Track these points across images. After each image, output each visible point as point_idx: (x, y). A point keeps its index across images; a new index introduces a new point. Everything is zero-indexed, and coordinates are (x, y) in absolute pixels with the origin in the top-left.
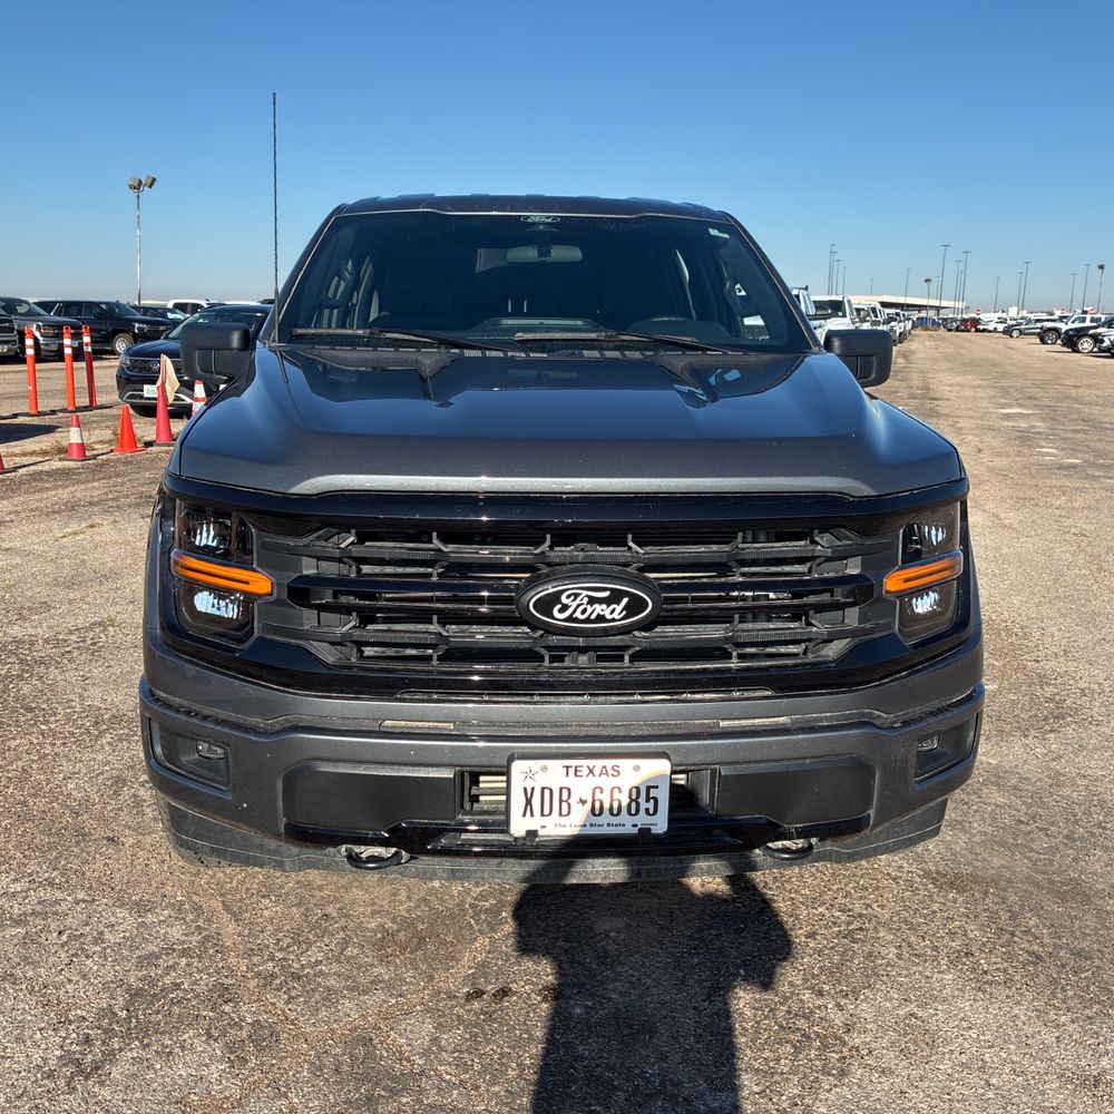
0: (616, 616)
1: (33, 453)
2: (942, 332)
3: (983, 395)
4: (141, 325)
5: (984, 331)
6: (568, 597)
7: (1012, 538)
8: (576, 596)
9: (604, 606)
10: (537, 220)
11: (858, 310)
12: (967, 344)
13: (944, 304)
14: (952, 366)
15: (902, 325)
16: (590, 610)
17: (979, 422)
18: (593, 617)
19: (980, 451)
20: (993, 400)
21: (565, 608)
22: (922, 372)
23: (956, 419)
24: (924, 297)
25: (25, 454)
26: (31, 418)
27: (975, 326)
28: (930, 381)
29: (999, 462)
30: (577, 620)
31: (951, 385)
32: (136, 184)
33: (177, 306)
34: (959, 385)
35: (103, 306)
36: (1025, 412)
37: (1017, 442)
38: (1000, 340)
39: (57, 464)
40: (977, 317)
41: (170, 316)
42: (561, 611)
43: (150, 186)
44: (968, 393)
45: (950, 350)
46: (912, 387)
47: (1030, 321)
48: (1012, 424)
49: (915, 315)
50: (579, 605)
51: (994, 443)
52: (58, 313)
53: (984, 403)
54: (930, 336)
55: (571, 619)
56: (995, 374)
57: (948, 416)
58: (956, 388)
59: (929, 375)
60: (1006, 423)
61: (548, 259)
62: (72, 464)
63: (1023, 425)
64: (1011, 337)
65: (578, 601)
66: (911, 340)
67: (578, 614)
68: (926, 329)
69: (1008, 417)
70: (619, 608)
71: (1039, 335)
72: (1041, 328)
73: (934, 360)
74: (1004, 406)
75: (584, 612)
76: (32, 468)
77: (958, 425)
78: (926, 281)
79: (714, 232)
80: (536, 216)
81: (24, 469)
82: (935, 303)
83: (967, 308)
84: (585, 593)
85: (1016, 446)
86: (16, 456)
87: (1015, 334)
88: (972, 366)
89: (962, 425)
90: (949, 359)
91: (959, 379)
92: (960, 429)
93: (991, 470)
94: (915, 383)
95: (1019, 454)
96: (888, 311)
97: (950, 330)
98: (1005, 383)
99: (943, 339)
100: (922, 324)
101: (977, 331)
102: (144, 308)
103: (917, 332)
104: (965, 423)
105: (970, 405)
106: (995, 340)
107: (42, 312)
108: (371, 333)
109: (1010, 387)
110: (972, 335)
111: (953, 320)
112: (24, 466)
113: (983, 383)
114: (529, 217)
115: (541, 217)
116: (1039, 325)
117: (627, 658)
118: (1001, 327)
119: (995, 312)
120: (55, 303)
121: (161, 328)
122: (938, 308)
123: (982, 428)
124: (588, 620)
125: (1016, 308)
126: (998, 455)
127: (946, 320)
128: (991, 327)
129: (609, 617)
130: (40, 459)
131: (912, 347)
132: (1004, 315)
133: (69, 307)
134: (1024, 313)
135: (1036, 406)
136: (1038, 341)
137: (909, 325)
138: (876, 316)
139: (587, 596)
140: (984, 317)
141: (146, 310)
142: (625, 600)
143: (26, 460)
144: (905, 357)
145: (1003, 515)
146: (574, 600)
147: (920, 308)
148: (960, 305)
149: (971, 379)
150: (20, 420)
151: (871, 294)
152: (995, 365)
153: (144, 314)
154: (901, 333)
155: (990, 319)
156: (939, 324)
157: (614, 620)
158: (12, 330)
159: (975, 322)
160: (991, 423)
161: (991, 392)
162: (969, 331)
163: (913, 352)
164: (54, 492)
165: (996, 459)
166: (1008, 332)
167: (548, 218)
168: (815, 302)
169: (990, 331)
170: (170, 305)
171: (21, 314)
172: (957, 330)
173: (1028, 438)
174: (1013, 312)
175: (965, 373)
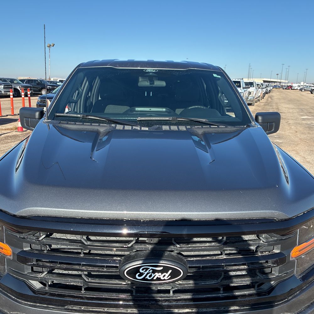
0: (166, 278)
1: (8, 129)
2: (281, 89)
3: (295, 111)
4: (49, 87)
5: (294, 89)
6: (143, 270)
7: (311, 167)
8: (147, 269)
9: (160, 274)
10: (150, 71)
11: (257, 84)
12: (289, 94)
13: (282, 81)
14: (285, 101)
15: (270, 88)
16: (153, 275)
17: (295, 121)
18: (155, 278)
19: (296, 132)
20: (299, 113)
21: (141, 274)
22: (276, 103)
23: (288, 120)
24: (276, 79)
25: (5, 130)
26: (11, 116)
27: (291, 88)
28: (279, 106)
29: (303, 136)
30: (147, 280)
31: (285, 108)
32: (49, 46)
33: (60, 81)
34: (288, 108)
35: (39, 81)
36: (309, 118)
37: (308, 129)
38: (298, 92)
39: (14, 133)
40: (292, 85)
41: (58, 84)
42: (139, 276)
43: (53, 46)
44: (291, 111)
45: (284, 96)
46: (273, 108)
47: (307, 87)
48: (305, 122)
49: (273, 84)
50: (148, 273)
51: (301, 129)
52: (26, 83)
53: (296, 114)
54: (278, 91)
55: (144, 279)
56: (298, 104)
57: (285, 119)
58: (287, 109)
59: (278, 104)
60: (303, 122)
61: (153, 86)
62: (18, 133)
63: (309, 122)
64: (302, 91)
65: (147, 272)
66: (272, 92)
67: (148, 277)
68: (277, 89)
69: (304, 119)
70: (167, 275)
71: (310, 91)
72: (311, 89)
73: (279, 99)
74: (302, 115)
75: (150, 276)
76: (6, 134)
77: (289, 122)
78: (277, 75)
79: (215, 75)
80: (149, 69)
81: (4, 135)
82: (279, 81)
83: (289, 82)
84: (151, 268)
85: (308, 130)
86: (3, 130)
87: (303, 90)
88: (291, 101)
89: (290, 122)
90: (284, 99)
91: (288, 106)
92: (289, 124)
93: (301, 139)
94: (274, 107)
95: (309, 133)
96: (266, 84)
97: (284, 89)
98: (302, 107)
99: (282, 92)
100: (275, 87)
101: (292, 89)
102: (50, 81)
103: (274, 89)
104: (291, 122)
105: (292, 115)
106: (297, 92)
107: (21, 82)
108: (83, 116)
109: (303, 109)
110: (290, 91)
111: (285, 86)
112: (4, 134)
113: (295, 107)
114: (147, 70)
115: (151, 70)
116: (311, 88)
117: (171, 292)
118: (299, 88)
119: (297, 83)
120: (25, 80)
121: (55, 87)
122: (280, 82)
123: (296, 123)
124: (152, 280)
125: (303, 82)
126: (303, 133)
127: (282, 86)
128: (296, 88)
129: (162, 278)
130: (10, 131)
131: (273, 95)
132: (299, 85)
133: (29, 81)
134: (305, 84)
135: (312, 115)
136: (310, 93)
137: (272, 88)
138: (263, 86)
139: (152, 269)
140: (294, 85)
141: (51, 82)
142: (170, 271)
143: (5, 132)
144: (271, 98)
145: (306, 157)
146: (146, 271)
147: (275, 82)
148: (287, 81)
149: (291, 106)
150: (8, 117)
151: (260, 78)
152: (298, 101)
153: (51, 83)
154: (269, 90)
155: (295, 86)
156: (280, 87)
157: (164, 280)
158: (12, 88)
159: (291, 87)
160: (299, 122)
161: (298, 110)
162: (289, 89)
163: (273, 96)
164: (10, 144)
165: (302, 135)
166: (301, 90)
167: (154, 70)
168: (245, 82)
169: (295, 89)
170: (58, 81)
171: (15, 83)
172: (286, 89)
173: (311, 127)
174: (302, 83)
175: (289, 104)
